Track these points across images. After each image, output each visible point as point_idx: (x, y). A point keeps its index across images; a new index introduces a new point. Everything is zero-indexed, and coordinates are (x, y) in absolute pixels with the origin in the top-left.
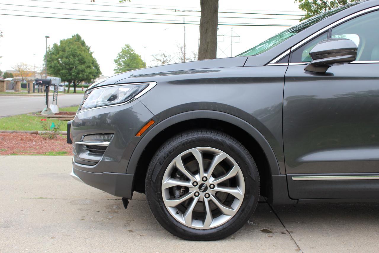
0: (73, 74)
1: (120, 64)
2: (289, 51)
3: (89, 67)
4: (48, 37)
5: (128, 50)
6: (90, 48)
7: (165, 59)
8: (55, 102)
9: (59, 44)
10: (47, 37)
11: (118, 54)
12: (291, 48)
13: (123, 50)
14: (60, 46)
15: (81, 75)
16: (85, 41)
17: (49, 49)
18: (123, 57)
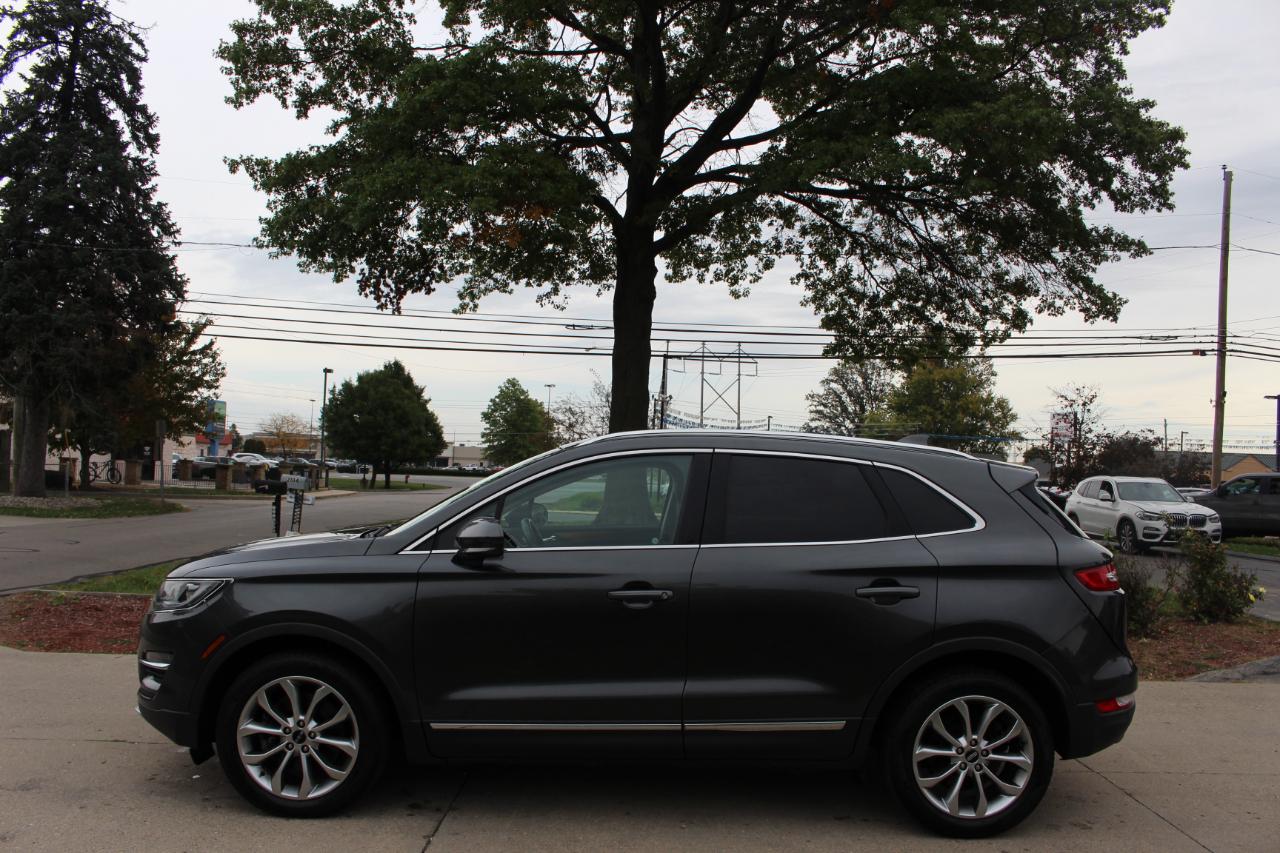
0: (383, 448)
1: (494, 423)
2: (434, 532)
3: (419, 433)
4: (330, 371)
5: (514, 392)
6: (422, 390)
7: (573, 420)
8: (296, 526)
9: (355, 383)
10: (327, 371)
11: (491, 400)
12: (438, 527)
13: (502, 391)
14: (357, 387)
15: (399, 451)
16: (412, 376)
17: (334, 395)
18: (503, 407)
